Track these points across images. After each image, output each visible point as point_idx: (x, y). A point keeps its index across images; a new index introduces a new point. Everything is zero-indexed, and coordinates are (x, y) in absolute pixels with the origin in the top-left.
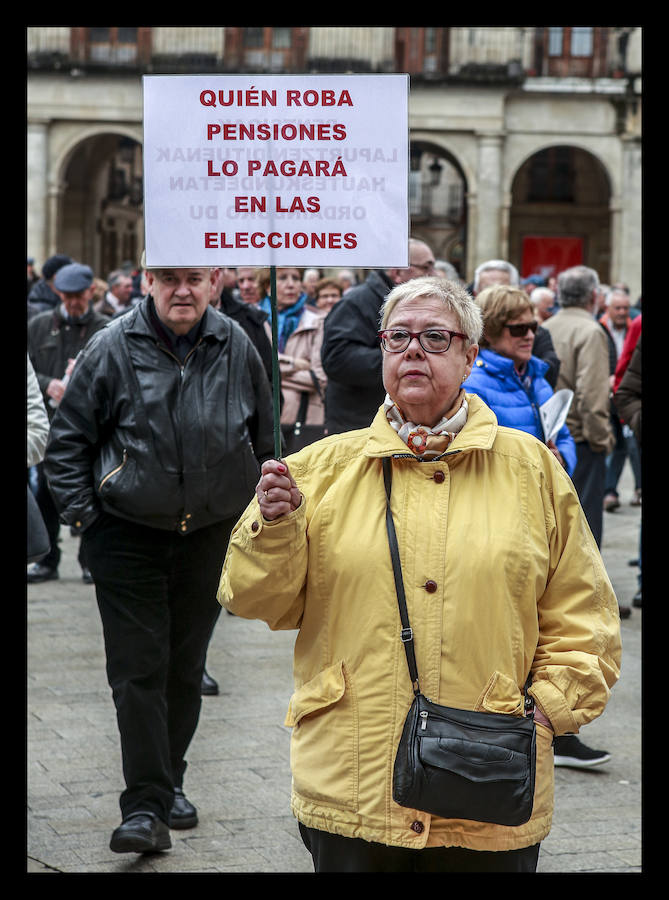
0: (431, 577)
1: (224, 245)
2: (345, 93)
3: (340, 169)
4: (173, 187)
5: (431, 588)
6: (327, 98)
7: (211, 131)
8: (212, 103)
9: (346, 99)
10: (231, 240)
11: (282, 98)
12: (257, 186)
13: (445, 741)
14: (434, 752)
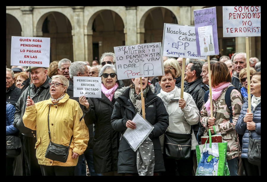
0: (53, 123)
1: (22, 63)
2: (41, 40)
3: (40, 52)
4: (15, 53)
5: (52, 125)
6: (38, 41)
7: (21, 45)
8: (22, 41)
9: (41, 41)
10: (23, 62)
11: (32, 40)
12: (28, 54)
13: (53, 148)
14: (51, 150)
